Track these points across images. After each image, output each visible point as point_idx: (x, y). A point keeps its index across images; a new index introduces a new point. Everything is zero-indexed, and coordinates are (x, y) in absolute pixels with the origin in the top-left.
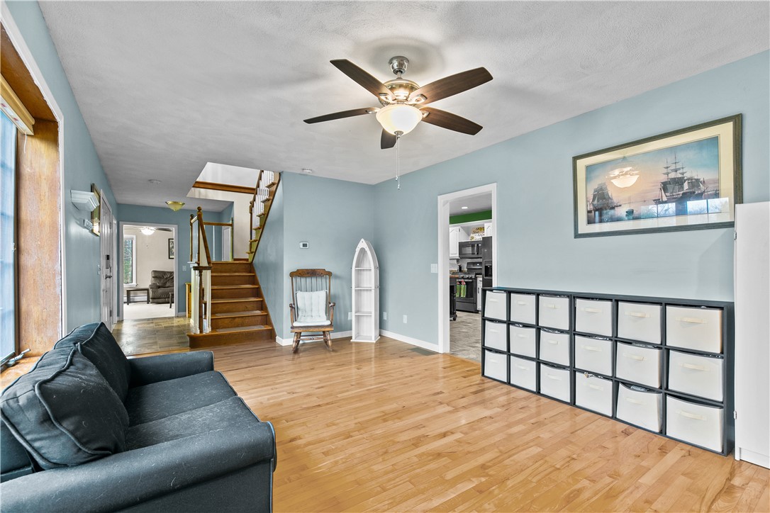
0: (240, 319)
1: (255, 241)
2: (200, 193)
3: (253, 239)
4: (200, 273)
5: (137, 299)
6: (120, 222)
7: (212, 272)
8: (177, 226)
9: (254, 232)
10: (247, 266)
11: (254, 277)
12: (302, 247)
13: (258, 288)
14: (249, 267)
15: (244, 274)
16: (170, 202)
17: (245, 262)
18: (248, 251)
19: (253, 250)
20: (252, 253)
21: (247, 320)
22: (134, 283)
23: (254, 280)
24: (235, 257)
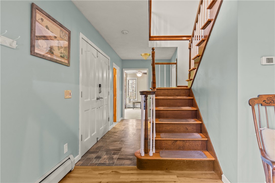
0: (181, 142)
1: (194, 69)
2: (156, 43)
3: (192, 68)
4: (146, 97)
5: (137, 106)
6: (123, 69)
7: (156, 96)
8: (148, 69)
9: (193, 62)
10: (187, 91)
11: (193, 100)
12: (264, 62)
13: (196, 110)
14: (189, 92)
15: (185, 97)
16: (143, 54)
17: (186, 88)
18: (188, 79)
19: (192, 77)
20: (191, 80)
21: (187, 144)
22: (136, 99)
23: (192, 103)
24: (178, 85)
